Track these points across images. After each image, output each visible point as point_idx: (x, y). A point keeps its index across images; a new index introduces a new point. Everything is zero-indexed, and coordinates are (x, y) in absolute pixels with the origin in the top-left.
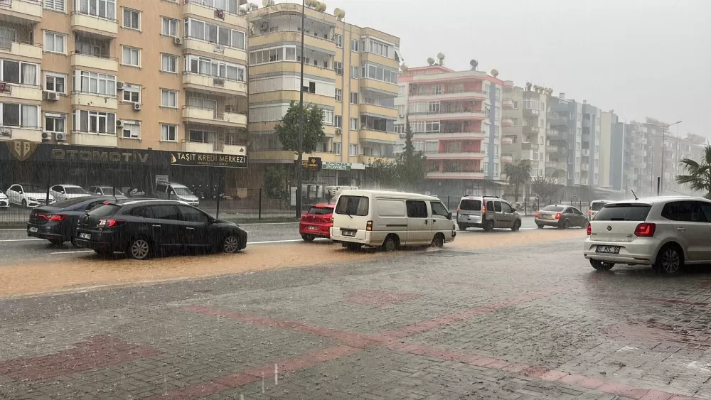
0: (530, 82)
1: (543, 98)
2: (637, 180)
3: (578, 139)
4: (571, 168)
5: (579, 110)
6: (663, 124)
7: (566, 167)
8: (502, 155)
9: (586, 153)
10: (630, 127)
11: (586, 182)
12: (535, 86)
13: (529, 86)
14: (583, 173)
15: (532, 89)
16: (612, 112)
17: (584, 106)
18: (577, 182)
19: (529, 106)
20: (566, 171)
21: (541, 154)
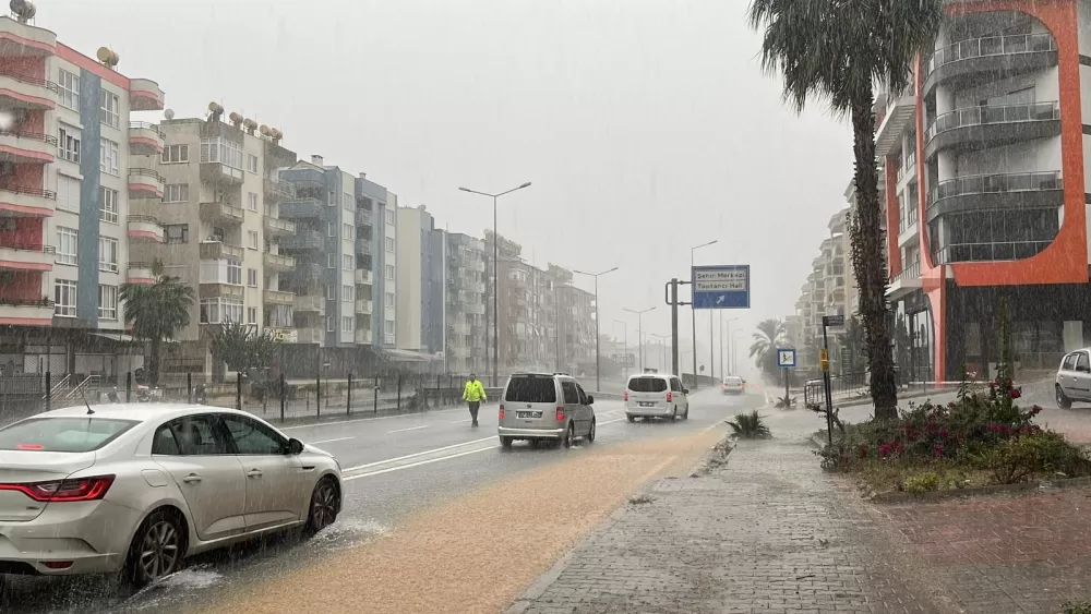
0: (218, 103)
1: (254, 145)
2: (472, 336)
3: (347, 248)
4: (333, 307)
5: (348, 188)
6: (511, 244)
7: (323, 306)
8: (131, 265)
9: (365, 277)
10: (455, 240)
11: (368, 338)
12: (233, 116)
13: (217, 111)
14: (361, 321)
15: (225, 119)
16: (422, 208)
17: (359, 183)
18: (346, 337)
19: (213, 157)
20: (322, 313)
21: (252, 274)
